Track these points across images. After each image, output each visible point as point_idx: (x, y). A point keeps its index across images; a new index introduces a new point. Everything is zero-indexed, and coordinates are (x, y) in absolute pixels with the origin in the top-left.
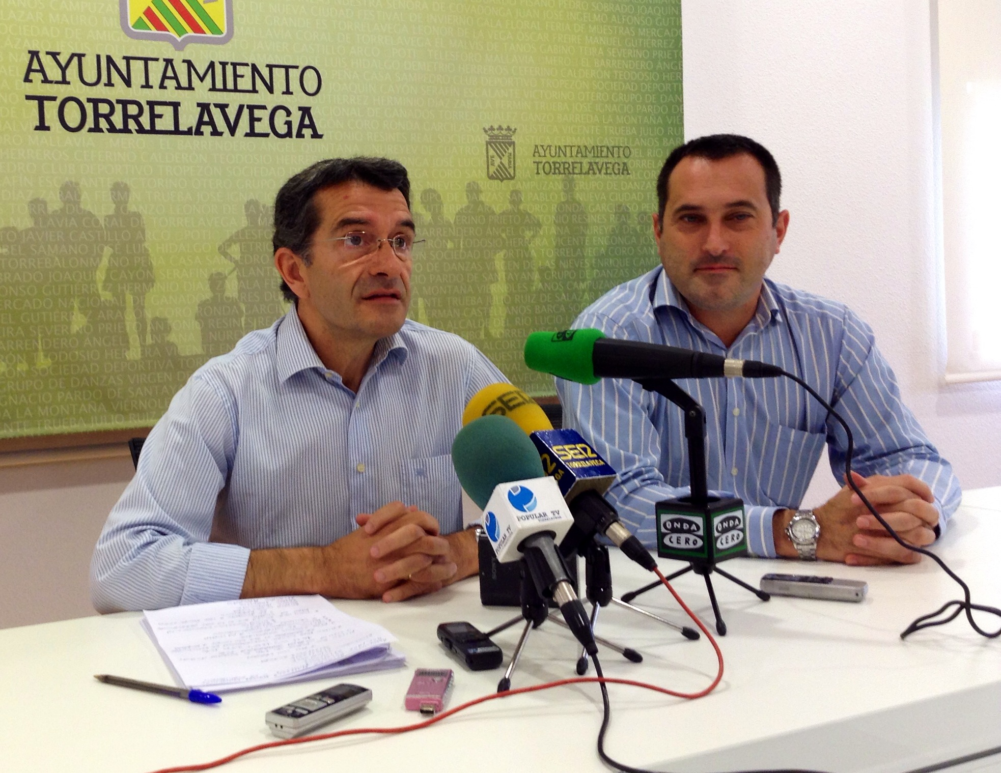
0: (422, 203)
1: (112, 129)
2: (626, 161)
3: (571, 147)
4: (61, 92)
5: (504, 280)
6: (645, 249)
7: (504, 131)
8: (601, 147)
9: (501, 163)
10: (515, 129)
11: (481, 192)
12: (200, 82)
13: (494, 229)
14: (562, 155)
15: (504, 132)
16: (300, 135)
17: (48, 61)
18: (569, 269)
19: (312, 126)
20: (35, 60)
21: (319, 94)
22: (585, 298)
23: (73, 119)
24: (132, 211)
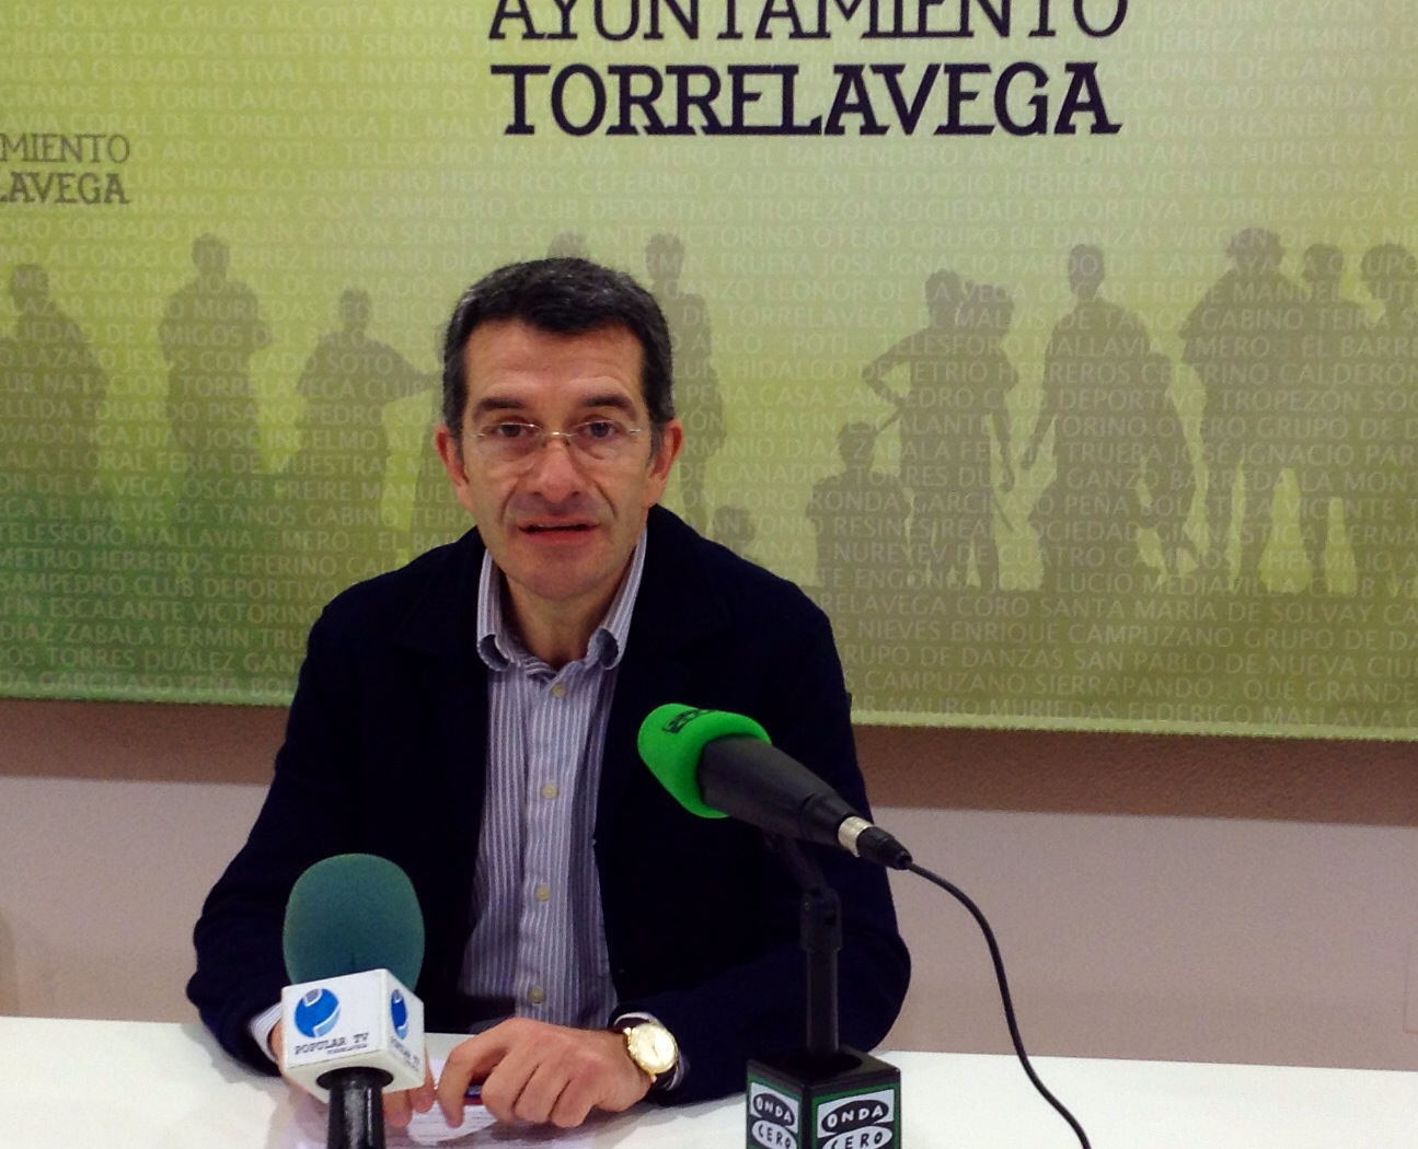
0: (1365, 277)
1: (656, 127)
4: (559, 55)
12: (844, 19)
16: (1064, 127)
19: (1096, 105)
21: (1119, 32)
23: (579, 111)
24: (687, 293)
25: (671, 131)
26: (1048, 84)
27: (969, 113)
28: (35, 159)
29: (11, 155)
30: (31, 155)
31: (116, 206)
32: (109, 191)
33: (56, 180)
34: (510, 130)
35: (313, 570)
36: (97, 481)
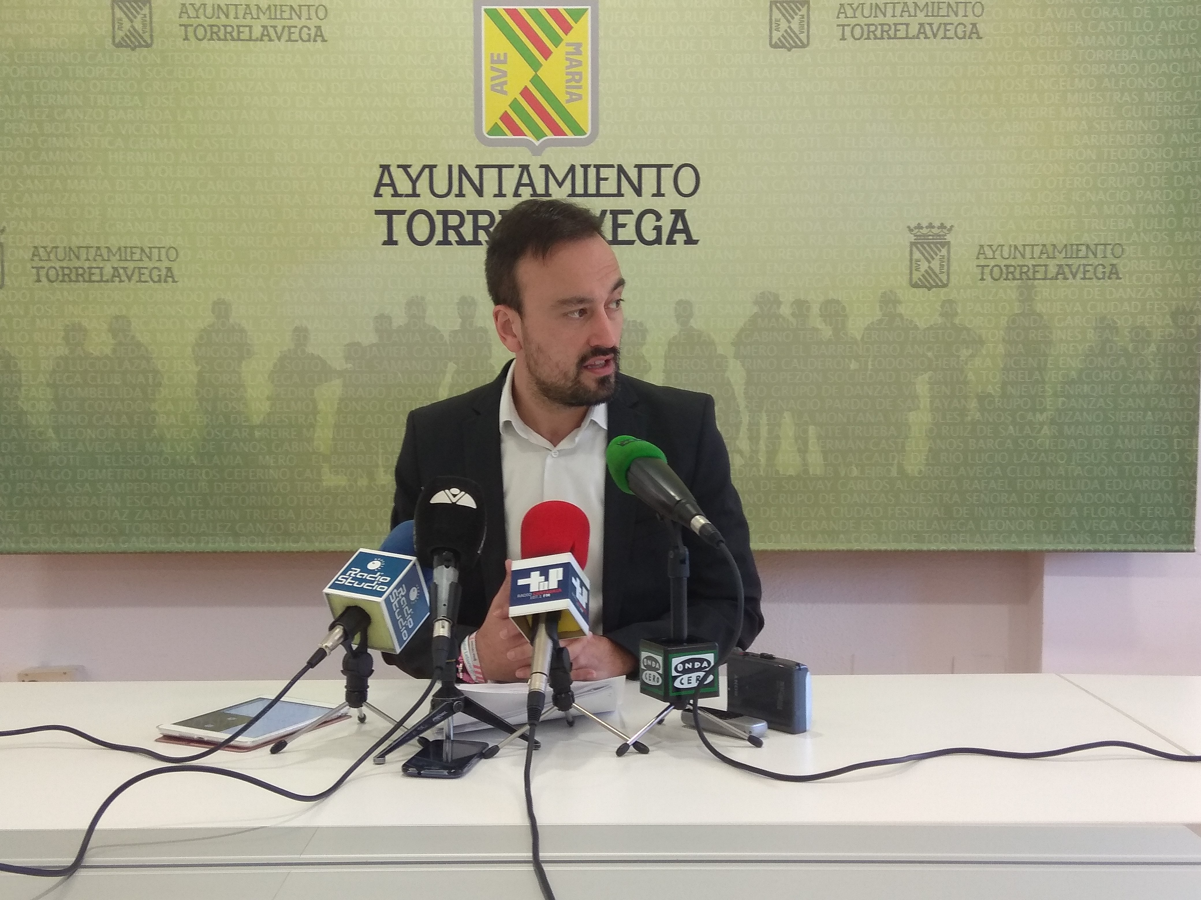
0: (821, 316)
1: (462, 241)
2: (1115, 262)
3: (1033, 245)
4: (410, 205)
5: (928, 407)
6: (1139, 372)
7: (936, 229)
8: (1077, 245)
9: (929, 267)
10: (952, 226)
11: (900, 302)
12: (558, 187)
13: (916, 346)
14: (1018, 255)
15: (936, 231)
16: (671, 241)
17: (398, 175)
18: (1021, 397)
19: (686, 230)
20: (386, 174)
21: (696, 195)
22: (1043, 432)
23: (421, 232)
24: (479, 325)
25: (470, 243)
26: (662, 220)
27: (622, 235)
28: (126, 260)
29: (112, 258)
30: (123, 258)
31: (170, 283)
32: (167, 276)
33: (137, 271)
34: (385, 243)
35: (276, 477)
36: (155, 430)
